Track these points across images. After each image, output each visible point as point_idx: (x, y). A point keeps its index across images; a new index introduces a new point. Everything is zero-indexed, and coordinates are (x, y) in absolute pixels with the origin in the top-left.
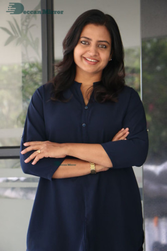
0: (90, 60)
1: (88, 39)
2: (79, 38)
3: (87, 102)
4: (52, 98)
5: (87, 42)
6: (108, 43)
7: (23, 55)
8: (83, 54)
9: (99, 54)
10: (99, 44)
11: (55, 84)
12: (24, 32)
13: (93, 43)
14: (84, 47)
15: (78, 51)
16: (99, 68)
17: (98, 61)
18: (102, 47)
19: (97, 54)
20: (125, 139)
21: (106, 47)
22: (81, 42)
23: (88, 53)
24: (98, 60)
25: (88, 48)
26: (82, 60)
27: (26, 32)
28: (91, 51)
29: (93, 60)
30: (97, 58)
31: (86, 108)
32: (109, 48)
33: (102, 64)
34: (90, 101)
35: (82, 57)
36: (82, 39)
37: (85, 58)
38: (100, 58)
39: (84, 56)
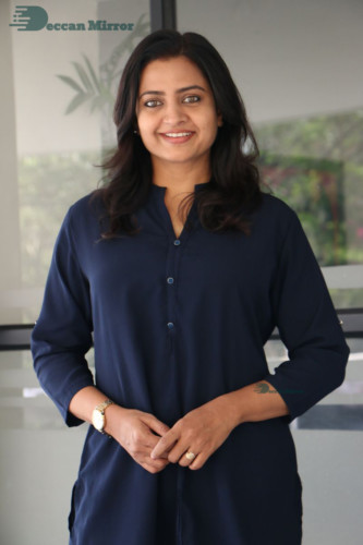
0: (174, 135)
1: (156, 93)
5: (158, 101)
6: (200, 88)
8: (158, 128)
9: (189, 118)
10: (181, 96)
13: (169, 99)
14: (153, 114)
15: (146, 123)
16: (199, 146)
17: (193, 133)
18: (192, 101)
19: (184, 119)
21: (199, 99)
22: (146, 104)
23: (165, 121)
24: (193, 130)
25: (162, 113)
26: (158, 141)
28: (170, 114)
29: (180, 135)
30: (188, 127)
31: (177, 243)
33: (205, 136)
35: (156, 134)
36: (146, 98)
37: (163, 135)
38: (194, 125)
39: (161, 131)
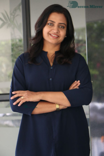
0: (54, 35)
1: (53, 22)
2: (47, 21)
3: (51, 64)
4: (29, 62)
5: (52, 24)
7: (12, 34)
8: (49, 32)
9: (59, 32)
10: (59, 25)
11: (31, 53)
12: (12, 19)
13: (56, 25)
14: (50, 27)
15: (46, 30)
17: (59, 37)
18: (62, 28)
20: (78, 88)
21: (64, 28)
22: (48, 24)
23: (53, 31)
25: (52, 28)
26: (48, 35)
27: (14, 20)
28: (55, 30)
29: (55, 36)
30: (58, 34)
31: (52, 68)
32: (65, 29)
33: (61, 39)
34: (54, 64)
36: (49, 22)
37: (50, 34)
38: (60, 35)
39: (50, 33)
